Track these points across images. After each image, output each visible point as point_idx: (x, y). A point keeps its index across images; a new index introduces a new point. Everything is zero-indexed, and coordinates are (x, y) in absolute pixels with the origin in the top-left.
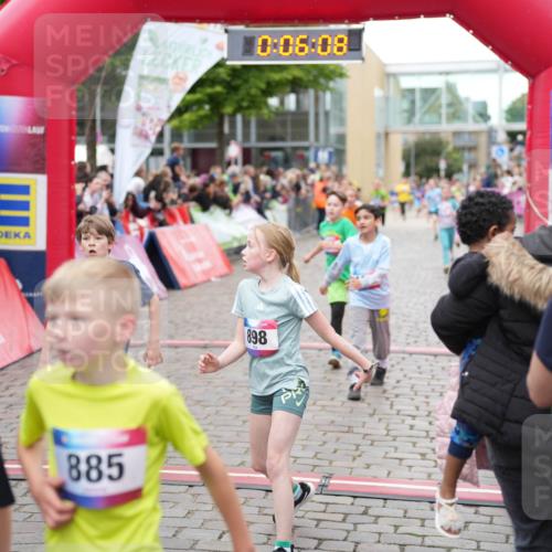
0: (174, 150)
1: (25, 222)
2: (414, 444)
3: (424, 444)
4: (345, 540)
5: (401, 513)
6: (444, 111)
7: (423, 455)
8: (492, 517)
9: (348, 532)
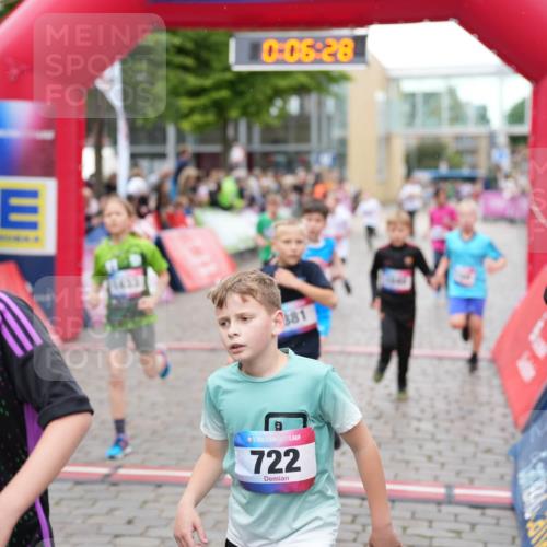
0: (179, 154)
1: (33, 226)
2: (421, 447)
3: (430, 447)
4: (355, 540)
5: (408, 515)
6: (446, 114)
7: (430, 458)
8: (498, 519)
9: (357, 533)
